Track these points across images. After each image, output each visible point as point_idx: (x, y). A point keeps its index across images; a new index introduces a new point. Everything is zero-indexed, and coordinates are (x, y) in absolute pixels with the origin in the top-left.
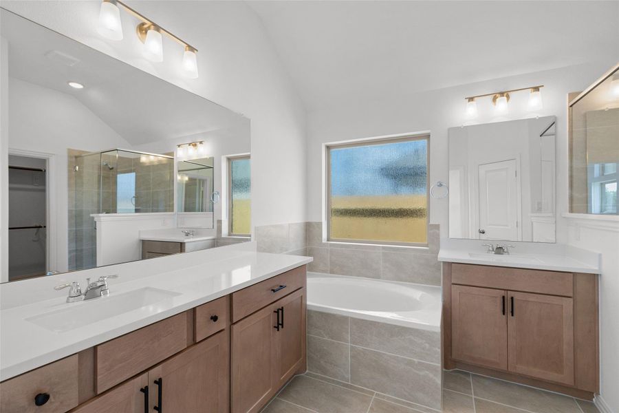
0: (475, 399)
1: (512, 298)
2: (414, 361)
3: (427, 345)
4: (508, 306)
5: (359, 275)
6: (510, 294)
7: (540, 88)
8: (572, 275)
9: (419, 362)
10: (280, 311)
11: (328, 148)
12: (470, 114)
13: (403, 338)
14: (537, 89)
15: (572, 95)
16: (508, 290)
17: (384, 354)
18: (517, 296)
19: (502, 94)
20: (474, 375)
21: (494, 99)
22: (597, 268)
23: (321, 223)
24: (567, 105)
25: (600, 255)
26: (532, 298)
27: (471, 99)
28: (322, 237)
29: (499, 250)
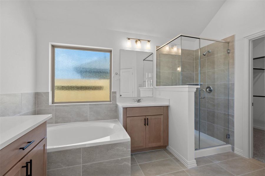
0: (139, 165)
1: (148, 119)
2: (119, 159)
3: (125, 149)
4: (146, 122)
5: (76, 121)
6: (147, 117)
7: (150, 42)
8: (163, 107)
9: (121, 159)
10: (29, 164)
11: (53, 47)
12: (128, 45)
13: (114, 149)
14: (149, 41)
15: (157, 47)
16: (146, 116)
17: (103, 162)
18: (149, 117)
19: (139, 40)
20: (134, 154)
21: (136, 42)
22: (168, 104)
23: (48, 92)
24: (156, 50)
25: (169, 99)
26: (153, 117)
27: (129, 39)
28: (49, 102)
29: (139, 101)
